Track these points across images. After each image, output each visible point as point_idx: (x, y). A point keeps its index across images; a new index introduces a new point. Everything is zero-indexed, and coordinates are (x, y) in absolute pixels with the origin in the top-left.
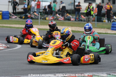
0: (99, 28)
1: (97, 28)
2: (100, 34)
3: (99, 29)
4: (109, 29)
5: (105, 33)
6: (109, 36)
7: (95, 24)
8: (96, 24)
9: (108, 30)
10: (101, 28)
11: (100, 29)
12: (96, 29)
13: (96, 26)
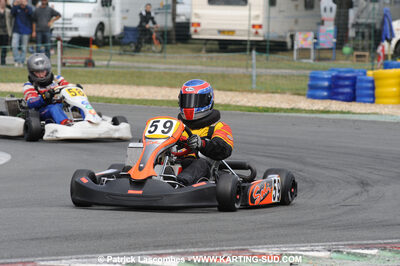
0: (267, 92)
1: (258, 91)
2: (275, 114)
3: (264, 96)
4: (299, 94)
5: (292, 110)
6: (306, 118)
7: (251, 76)
8: (254, 78)
9: (296, 97)
10: (273, 93)
11: (270, 95)
12: (255, 94)
13: (254, 86)
